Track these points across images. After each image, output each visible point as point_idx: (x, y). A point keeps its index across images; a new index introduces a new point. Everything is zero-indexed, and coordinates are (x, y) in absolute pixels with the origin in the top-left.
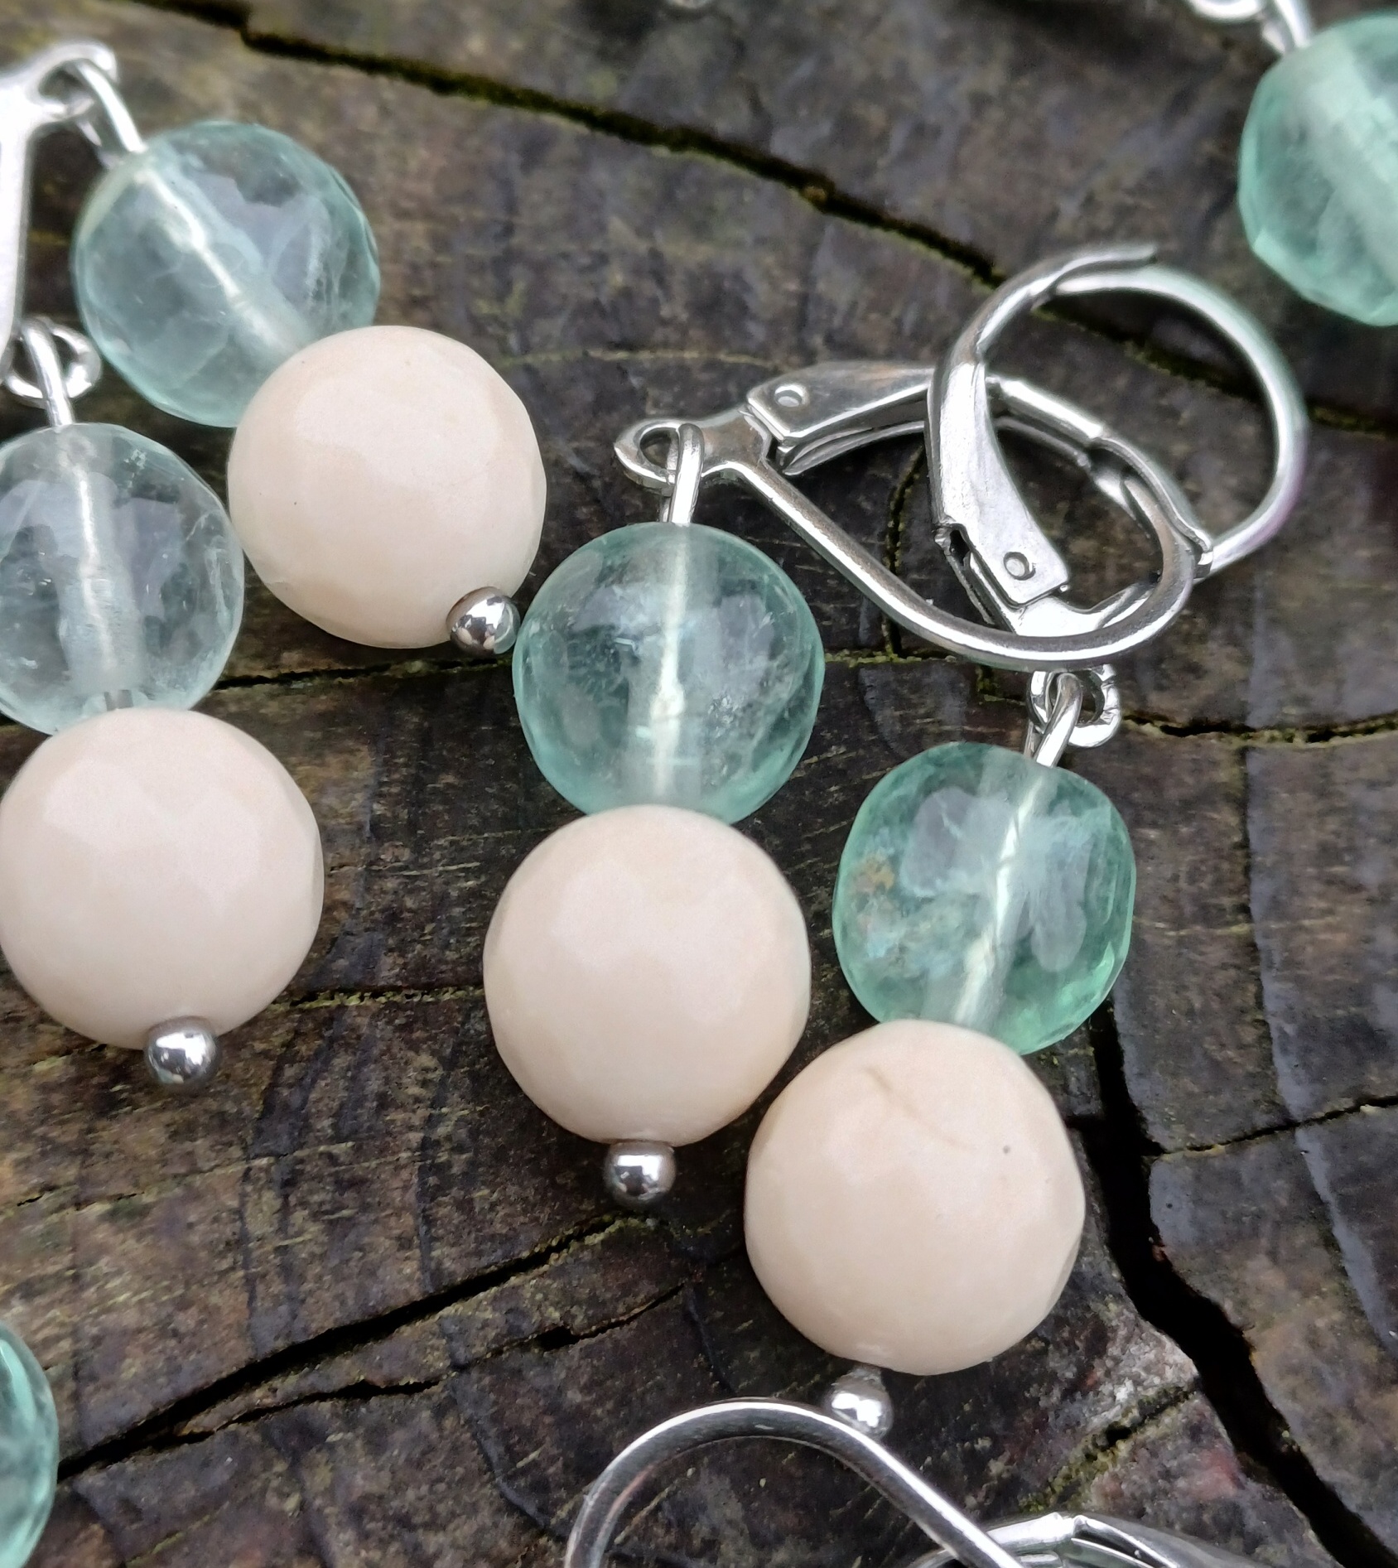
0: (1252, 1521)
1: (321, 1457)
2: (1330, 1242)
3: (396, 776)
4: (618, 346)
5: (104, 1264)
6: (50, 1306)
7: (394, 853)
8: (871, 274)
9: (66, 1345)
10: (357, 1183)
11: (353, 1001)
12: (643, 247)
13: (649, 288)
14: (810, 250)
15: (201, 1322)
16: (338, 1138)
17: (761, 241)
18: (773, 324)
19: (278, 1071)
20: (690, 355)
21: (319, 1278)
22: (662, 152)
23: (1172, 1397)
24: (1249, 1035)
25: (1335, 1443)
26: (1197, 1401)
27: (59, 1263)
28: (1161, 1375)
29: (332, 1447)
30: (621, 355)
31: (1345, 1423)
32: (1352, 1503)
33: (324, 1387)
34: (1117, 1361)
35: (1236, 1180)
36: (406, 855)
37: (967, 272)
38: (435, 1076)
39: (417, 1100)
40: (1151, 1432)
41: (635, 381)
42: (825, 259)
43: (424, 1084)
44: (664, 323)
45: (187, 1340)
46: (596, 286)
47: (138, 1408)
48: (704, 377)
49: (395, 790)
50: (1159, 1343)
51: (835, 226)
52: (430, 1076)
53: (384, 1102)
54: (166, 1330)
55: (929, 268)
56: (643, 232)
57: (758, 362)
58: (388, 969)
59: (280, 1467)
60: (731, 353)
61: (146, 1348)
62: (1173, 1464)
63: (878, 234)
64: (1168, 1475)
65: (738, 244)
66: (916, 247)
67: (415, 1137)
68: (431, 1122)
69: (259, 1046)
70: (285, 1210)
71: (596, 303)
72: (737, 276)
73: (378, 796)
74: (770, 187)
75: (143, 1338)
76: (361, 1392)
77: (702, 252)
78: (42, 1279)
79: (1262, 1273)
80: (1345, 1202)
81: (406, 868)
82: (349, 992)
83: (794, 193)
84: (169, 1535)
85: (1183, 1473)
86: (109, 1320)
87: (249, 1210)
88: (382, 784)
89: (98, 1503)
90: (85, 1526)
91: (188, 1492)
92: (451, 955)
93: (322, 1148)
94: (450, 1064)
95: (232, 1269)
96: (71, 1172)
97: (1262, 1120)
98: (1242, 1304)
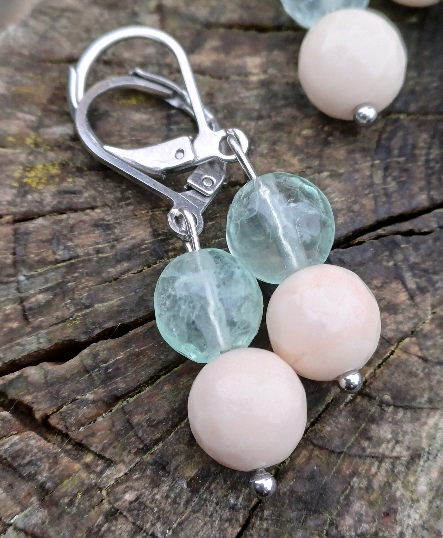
45: (356, 213)
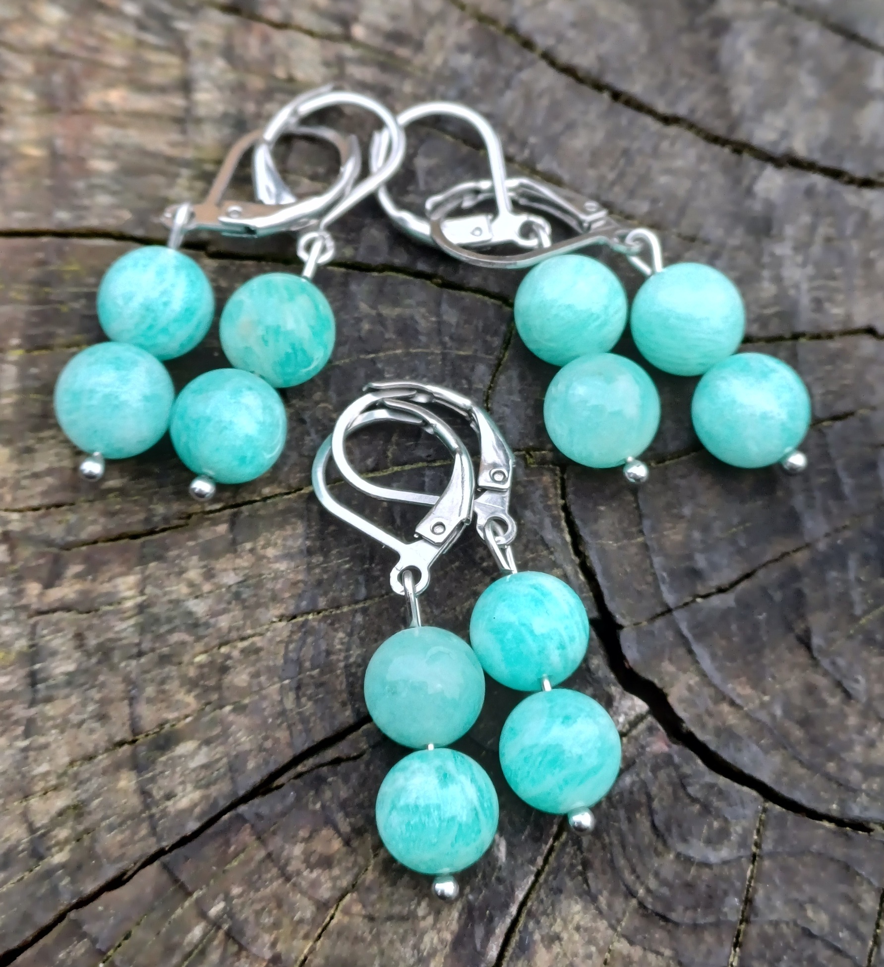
0: (677, 759)
1: (326, 787)
2: (690, 652)
3: (313, 530)
4: (369, 353)
5: (234, 728)
6: (216, 747)
7: (317, 559)
8: (463, 310)
9: (225, 760)
10: (322, 684)
11: (310, 617)
12: (374, 312)
13: (379, 328)
14: (439, 304)
15: (274, 744)
16: (313, 669)
17: (419, 304)
18: (428, 335)
19: (287, 647)
20: (399, 351)
21: (315, 721)
22: (375, 274)
23: (640, 718)
24: (650, 579)
25: (703, 726)
26: (650, 719)
27: (217, 731)
28: (635, 710)
29: (330, 784)
30: (372, 356)
31: (706, 718)
32: (712, 747)
33: (323, 762)
34: (617, 708)
35: (652, 633)
36: (321, 559)
37: (498, 303)
38: (346, 640)
39: (340, 650)
40: (634, 732)
41: (380, 366)
42: (445, 307)
43: (342, 643)
44: (387, 340)
46: (359, 331)
47: (256, 779)
48: (404, 359)
49: (313, 535)
50: (632, 699)
51: (447, 293)
52: (344, 640)
53: (329, 653)
54: (261, 749)
55: (484, 304)
56: (373, 307)
57: (425, 350)
58: (322, 603)
59: (312, 793)
60: (414, 349)
61: (255, 757)
62: (644, 743)
63: (463, 293)
64: (643, 747)
65: (410, 306)
66: (479, 296)
67: (342, 664)
68: (347, 658)
69: (278, 639)
70: (298, 698)
71: (360, 338)
72: (412, 318)
73: (307, 538)
74: (418, 281)
75: (253, 753)
76: (337, 761)
77: (397, 311)
78: (212, 737)
79: (668, 667)
80: (695, 636)
81: (321, 564)
82: (308, 613)
83: (428, 282)
84: (275, 824)
85: (648, 745)
86: (239, 748)
87: (285, 700)
88: (308, 534)
89: (247, 816)
90: (243, 825)
91: (279, 808)
92: (344, 594)
93: (308, 673)
94: (350, 635)
95: (282, 723)
96: (214, 697)
97: (659, 610)
98: (661, 679)
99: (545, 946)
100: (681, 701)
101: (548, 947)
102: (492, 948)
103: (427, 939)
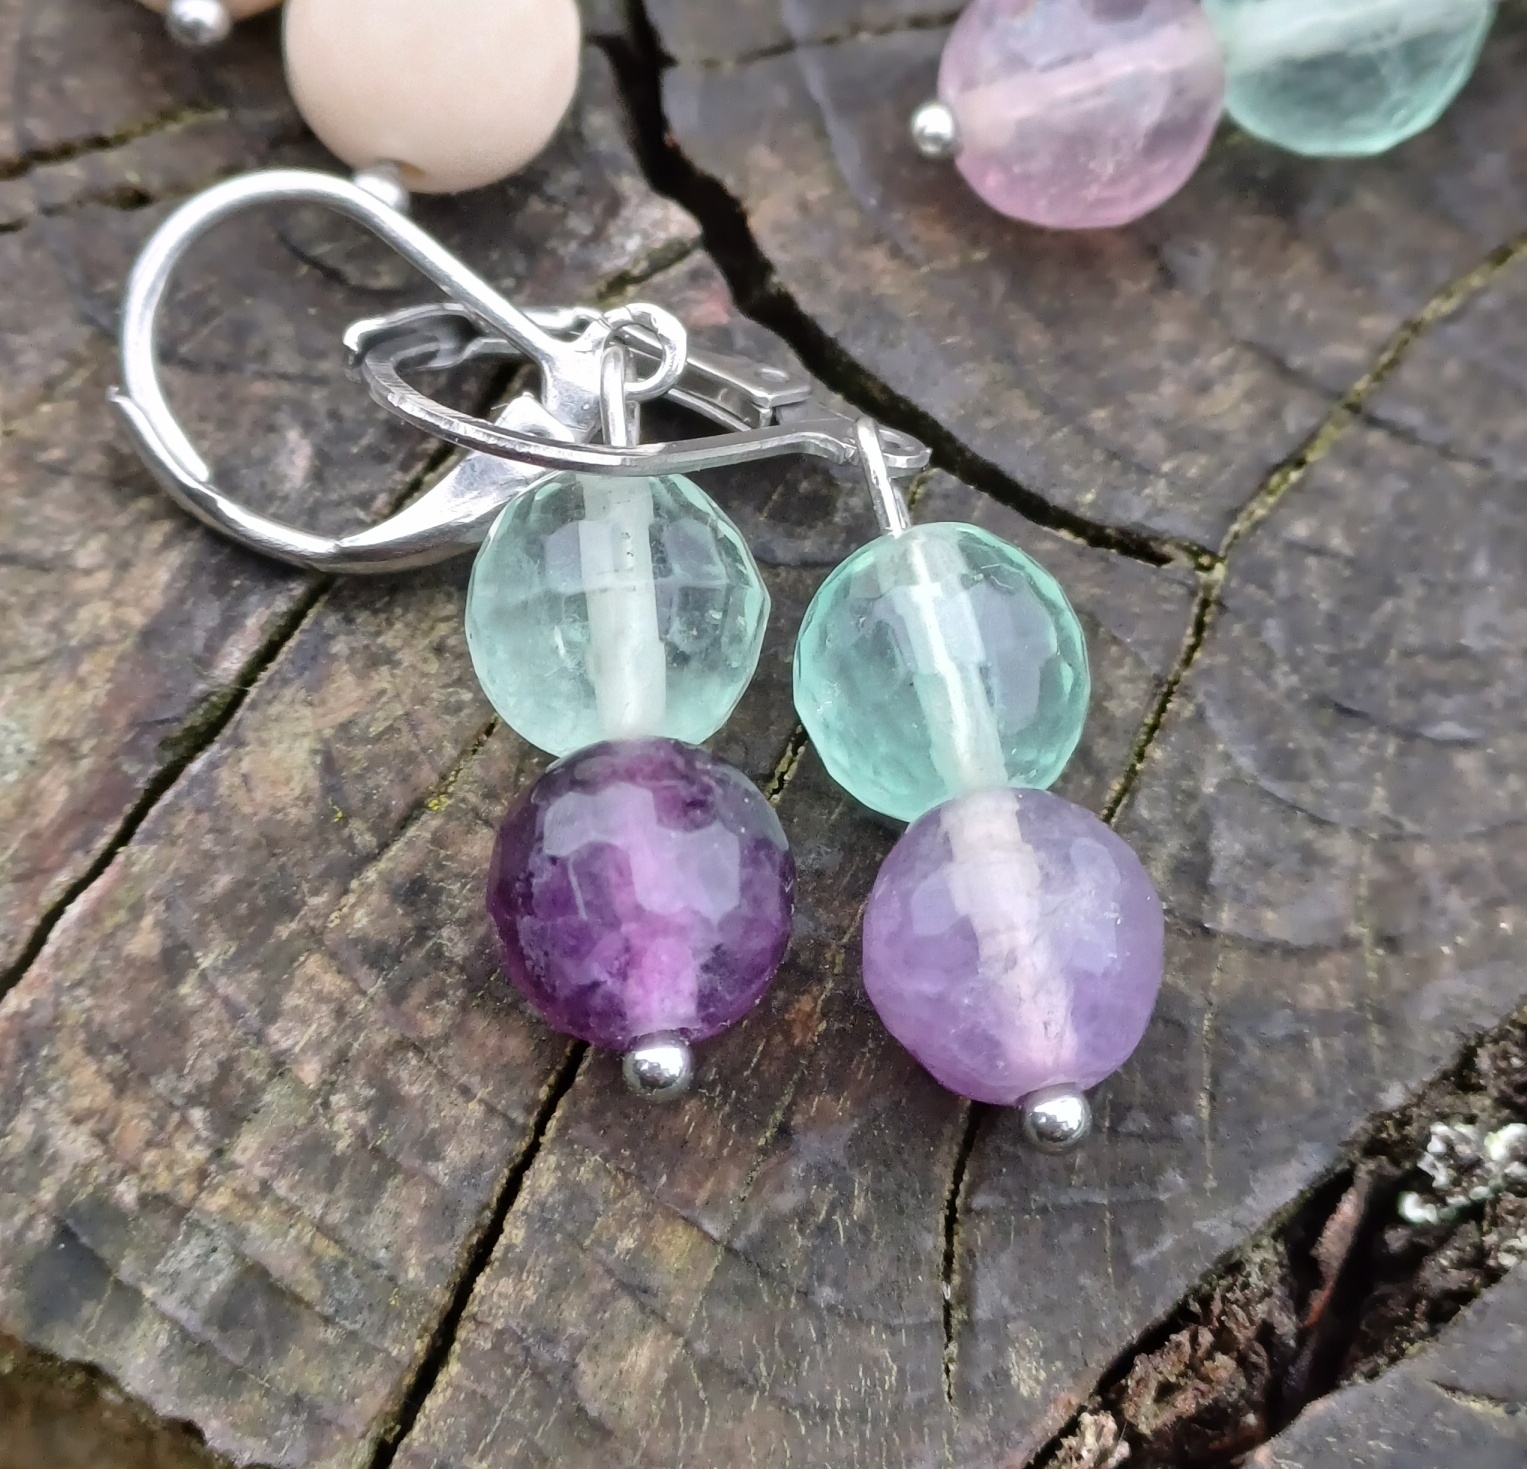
2: (821, 133)
23: (678, 252)
25: (818, 284)
26: (700, 258)
28: (666, 229)
31: (829, 271)
32: (830, 330)
34: (628, 221)
35: (741, 88)
40: (658, 278)
50: (666, 207)
62: (675, 299)
79: (763, 157)
80: (838, 104)
85: (683, 305)
97: (768, 40)
98: (743, 179)
99: (353, 671)
100: (778, 227)
101: (362, 676)
102: (231, 654)
103: (84, 613)
